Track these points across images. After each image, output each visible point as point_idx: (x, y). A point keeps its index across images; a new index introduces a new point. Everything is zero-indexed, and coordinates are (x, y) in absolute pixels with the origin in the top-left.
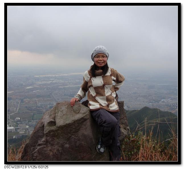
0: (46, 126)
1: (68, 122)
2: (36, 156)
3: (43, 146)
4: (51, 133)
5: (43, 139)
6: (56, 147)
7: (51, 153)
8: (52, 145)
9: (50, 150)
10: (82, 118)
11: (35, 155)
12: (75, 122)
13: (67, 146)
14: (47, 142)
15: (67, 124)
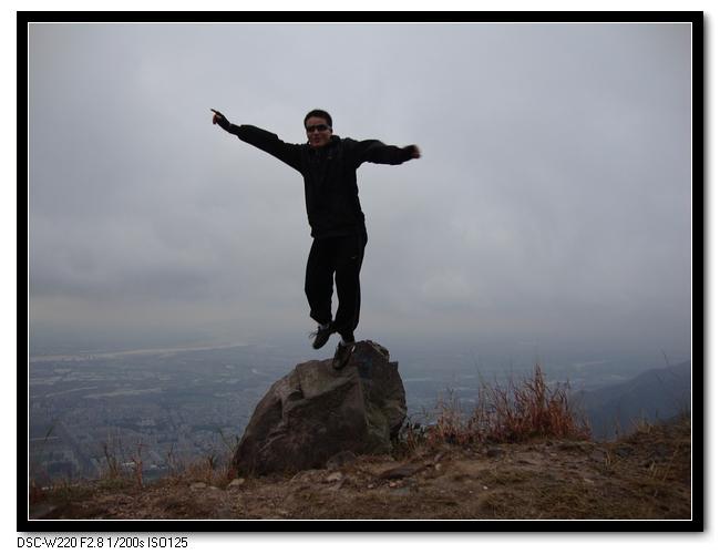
0: (286, 402)
1: (325, 390)
2: (268, 456)
3: (280, 436)
4: (299, 411)
5: (282, 424)
6: (305, 434)
7: (296, 446)
8: (298, 431)
9: (295, 441)
10: (349, 382)
11: (265, 454)
12: (337, 389)
13: (323, 430)
14: (289, 427)
15: (325, 393)
